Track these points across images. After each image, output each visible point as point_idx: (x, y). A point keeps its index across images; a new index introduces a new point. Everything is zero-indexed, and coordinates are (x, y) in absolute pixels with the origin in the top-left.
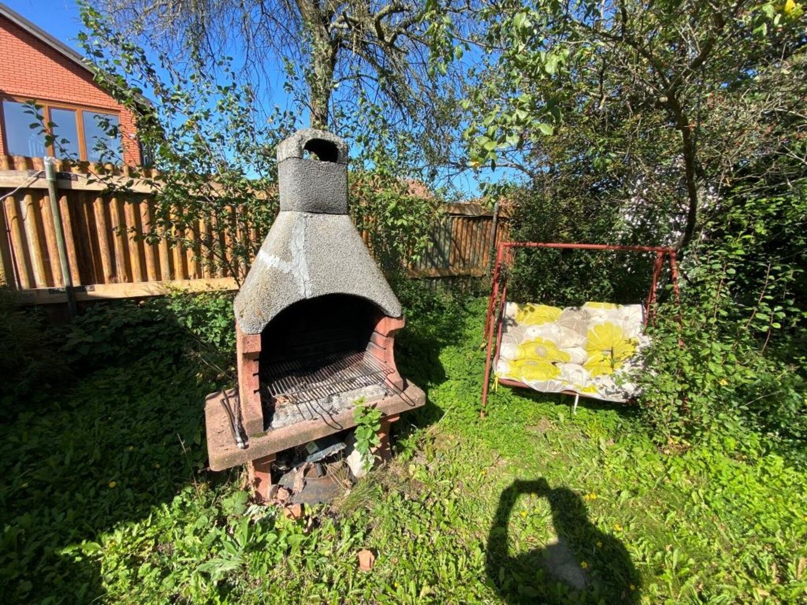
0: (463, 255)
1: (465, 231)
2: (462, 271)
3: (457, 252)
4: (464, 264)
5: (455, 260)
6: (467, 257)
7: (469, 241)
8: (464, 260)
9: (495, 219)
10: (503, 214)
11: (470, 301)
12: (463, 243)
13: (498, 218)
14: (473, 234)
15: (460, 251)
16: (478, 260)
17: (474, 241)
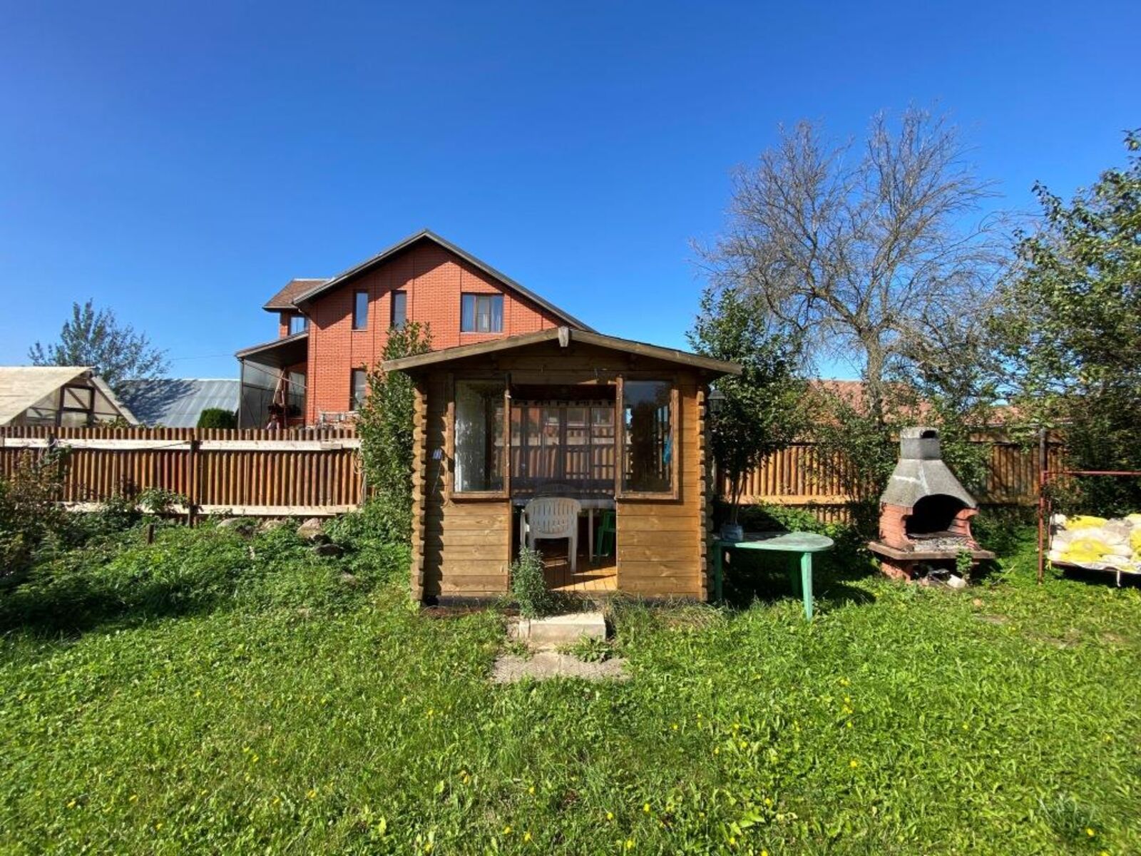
0: (1004, 482)
1: (1004, 459)
2: (1004, 499)
3: (996, 479)
4: (1007, 492)
5: (994, 487)
6: (1010, 484)
7: (1010, 468)
8: (1006, 488)
9: (1042, 445)
10: (1052, 440)
11: (1021, 529)
12: (1003, 470)
13: (1047, 444)
14: (1014, 461)
15: (1000, 479)
16: (1026, 487)
17: (1017, 468)
